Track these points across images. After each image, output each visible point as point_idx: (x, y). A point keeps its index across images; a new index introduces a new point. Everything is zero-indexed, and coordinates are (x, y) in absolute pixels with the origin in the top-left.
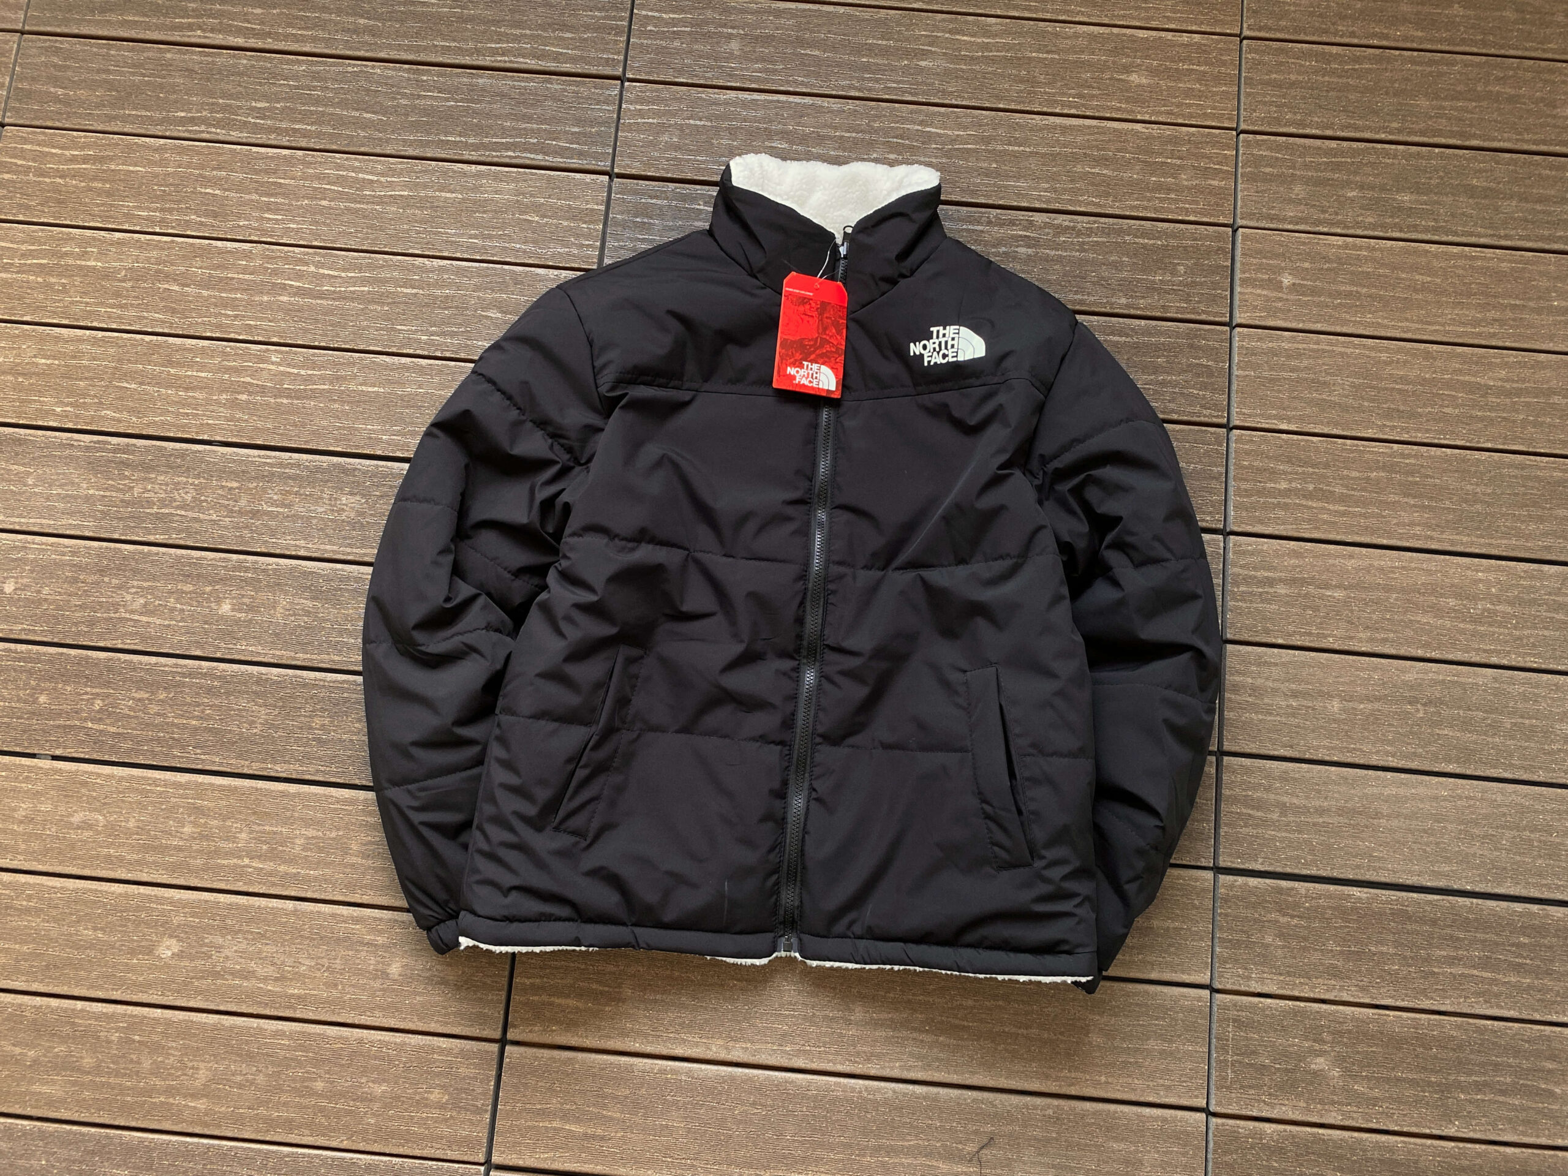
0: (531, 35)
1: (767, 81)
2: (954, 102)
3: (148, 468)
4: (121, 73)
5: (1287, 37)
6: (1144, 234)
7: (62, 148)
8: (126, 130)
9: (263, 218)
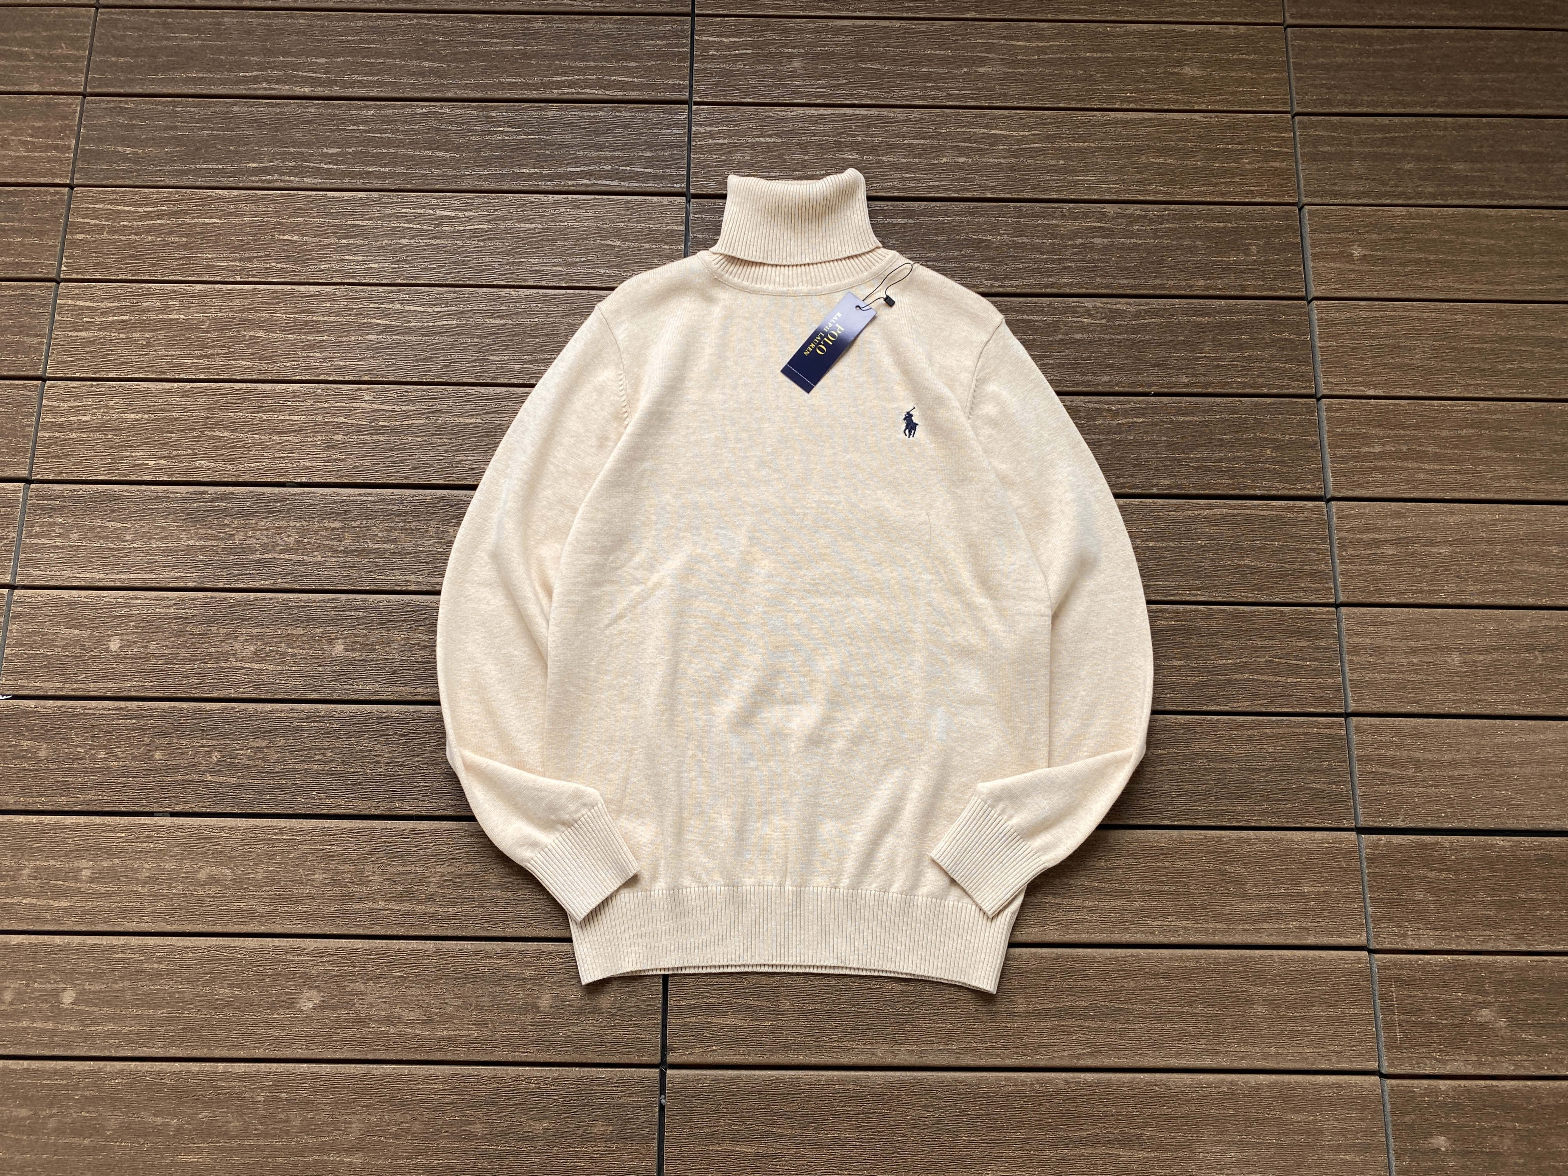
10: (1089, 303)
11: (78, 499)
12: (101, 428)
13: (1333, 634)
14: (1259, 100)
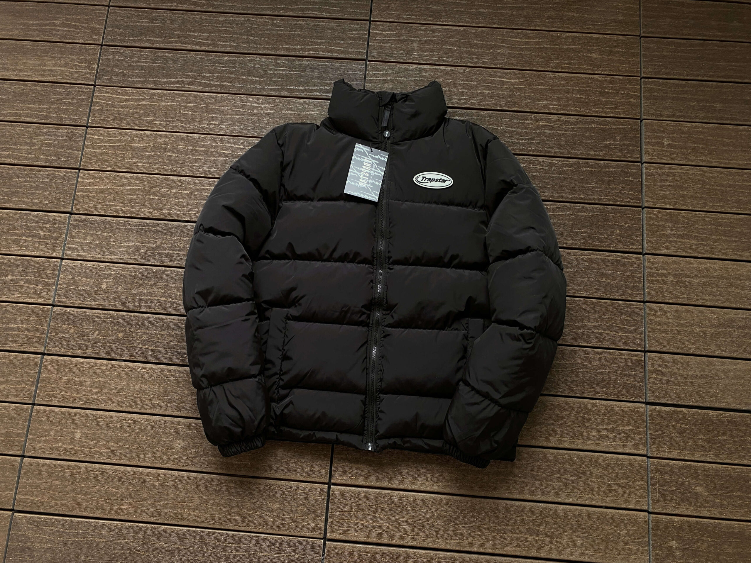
0: (325, 42)
1: (430, 60)
2: (513, 67)
3: (162, 233)
4: (147, 63)
5: (660, 36)
6: (601, 124)
7: (121, 95)
8: (149, 87)
9: (210, 124)
10: (540, 159)
11: (91, 222)
12: (103, 192)
13: (641, 315)
14: (626, 70)
